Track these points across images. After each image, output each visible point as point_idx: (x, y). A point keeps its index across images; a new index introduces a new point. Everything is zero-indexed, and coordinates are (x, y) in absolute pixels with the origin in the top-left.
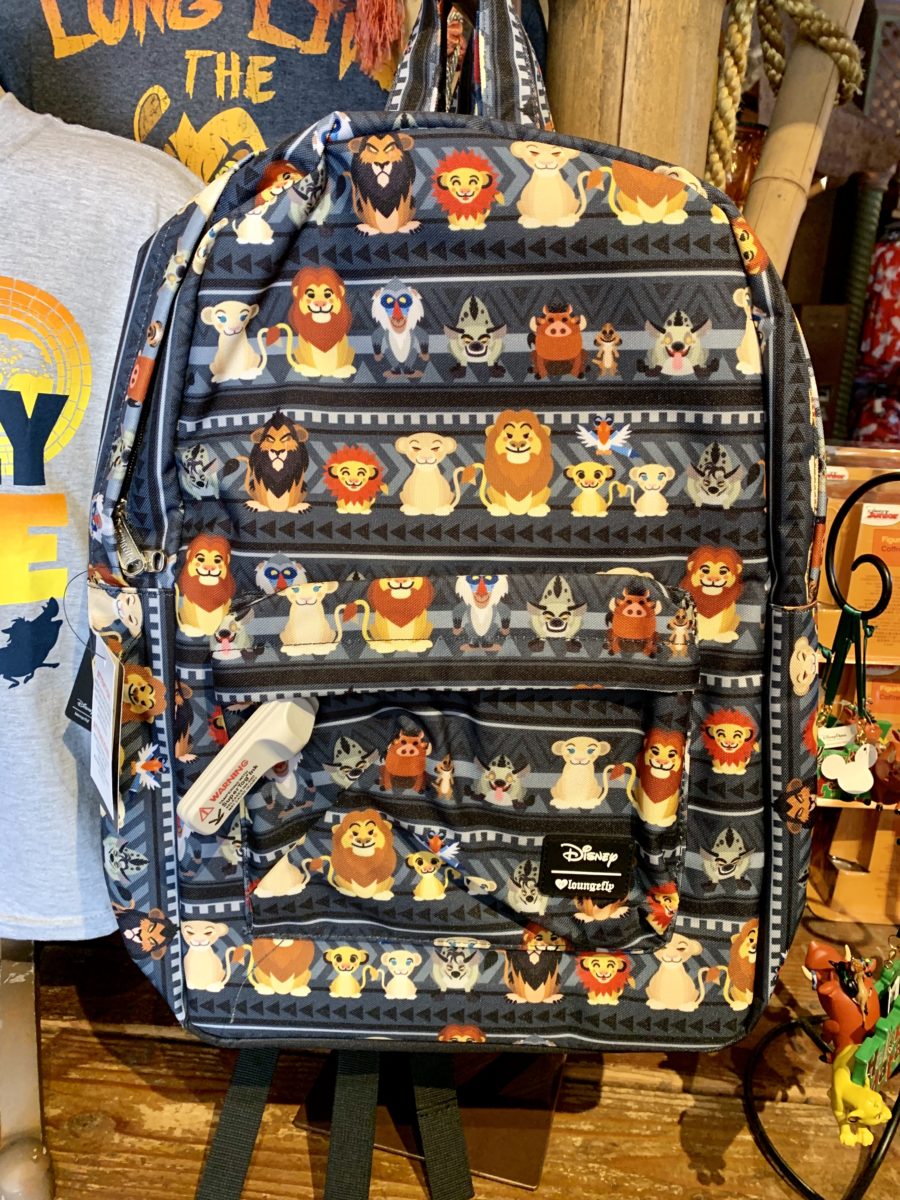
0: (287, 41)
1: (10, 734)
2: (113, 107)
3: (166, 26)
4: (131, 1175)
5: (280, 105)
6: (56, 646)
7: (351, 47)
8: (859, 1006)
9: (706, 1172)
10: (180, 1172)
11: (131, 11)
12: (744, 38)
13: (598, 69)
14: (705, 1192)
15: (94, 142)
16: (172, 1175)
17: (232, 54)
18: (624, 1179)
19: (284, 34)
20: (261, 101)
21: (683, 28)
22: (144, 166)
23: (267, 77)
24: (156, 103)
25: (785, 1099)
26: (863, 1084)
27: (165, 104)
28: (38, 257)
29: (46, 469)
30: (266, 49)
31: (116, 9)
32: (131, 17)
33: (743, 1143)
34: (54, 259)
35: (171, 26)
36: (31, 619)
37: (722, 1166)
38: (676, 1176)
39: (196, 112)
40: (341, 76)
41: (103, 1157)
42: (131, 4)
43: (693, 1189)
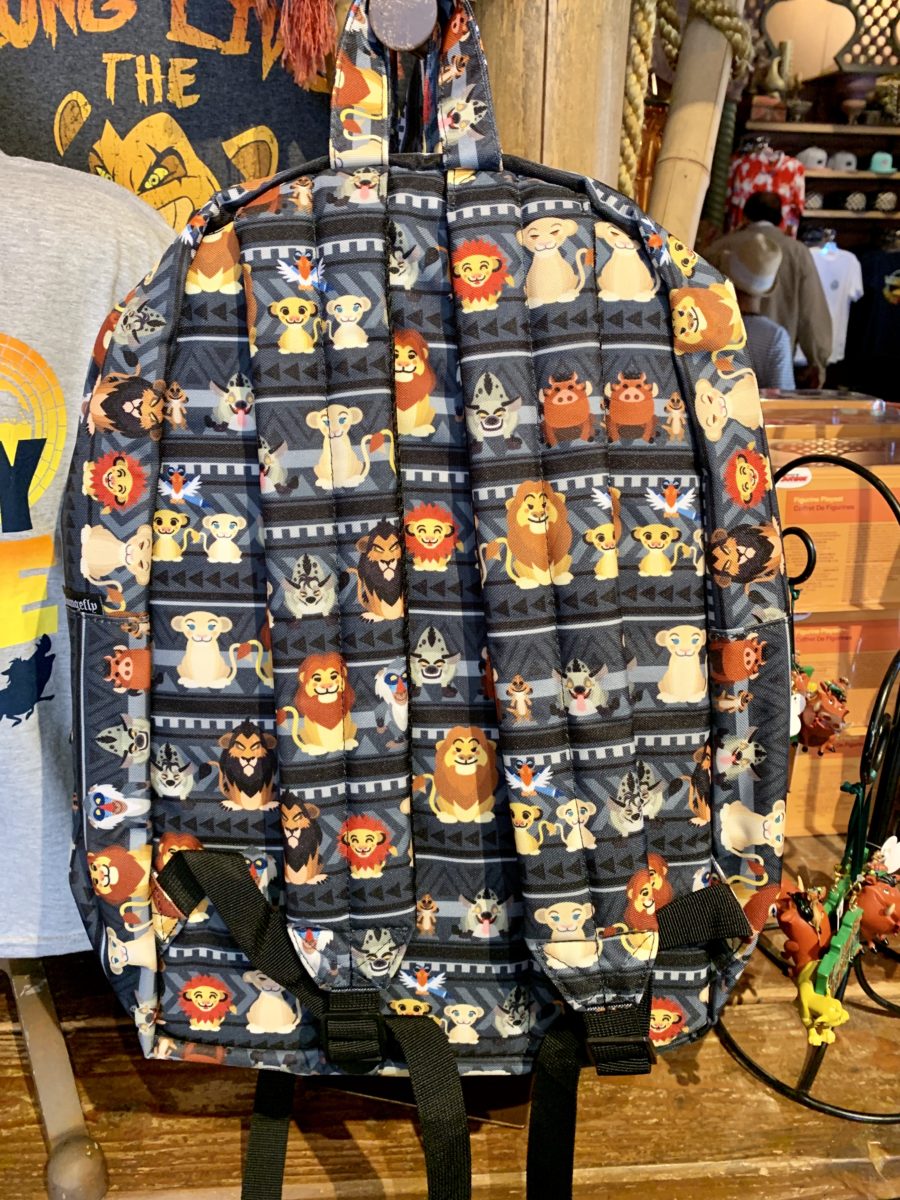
0: (207, 41)
1: (16, 770)
2: (29, 114)
3: (79, 28)
4: (176, 1154)
5: (204, 108)
6: (51, 679)
7: (272, 46)
8: (814, 928)
9: (684, 1074)
10: (222, 1144)
11: (39, 12)
12: (649, 26)
13: (520, 67)
14: (685, 1092)
15: (44, 177)
16: (216, 1148)
17: (152, 56)
18: (616, 1091)
19: (203, 34)
20: (186, 105)
21: (599, 26)
22: (98, 200)
23: (189, 80)
24: (76, 110)
25: (740, 1002)
26: (825, 994)
27: (86, 111)
28: (5, 304)
29: (32, 513)
30: (185, 50)
31: (23, 10)
32: (40, 17)
33: (711, 1045)
34: (20, 304)
35: (84, 28)
36: (26, 657)
37: (696, 1067)
38: (659, 1081)
39: (120, 119)
40: (265, 76)
41: (147, 1142)
42: (38, 2)
43: (675, 1091)
